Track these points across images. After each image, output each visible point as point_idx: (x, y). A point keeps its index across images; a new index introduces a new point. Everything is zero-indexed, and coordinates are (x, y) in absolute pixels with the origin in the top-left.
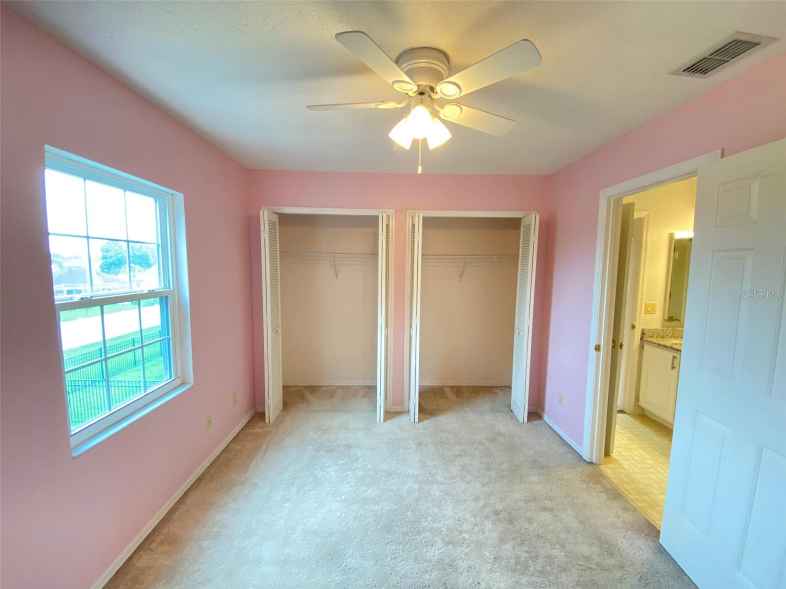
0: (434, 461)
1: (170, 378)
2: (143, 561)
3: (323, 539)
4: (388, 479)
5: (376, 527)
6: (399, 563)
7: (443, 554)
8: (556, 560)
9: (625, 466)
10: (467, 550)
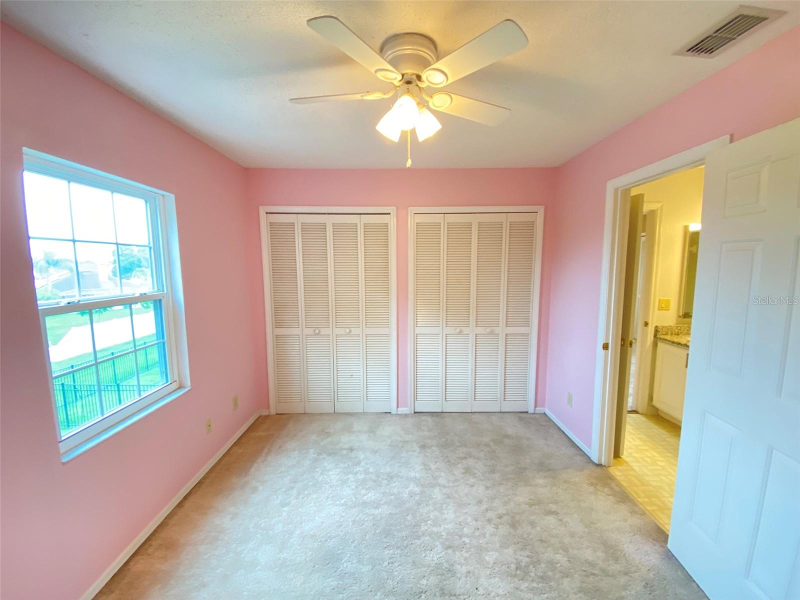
0: (438, 463)
1: (167, 382)
2: (139, 566)
3: (320, 543)
4: (389, 481)
5: (375, 531)
6: (397, 568)
7: (441, 558)
8: (559, 565)
9: (636, 468)
10: (467, 555)
